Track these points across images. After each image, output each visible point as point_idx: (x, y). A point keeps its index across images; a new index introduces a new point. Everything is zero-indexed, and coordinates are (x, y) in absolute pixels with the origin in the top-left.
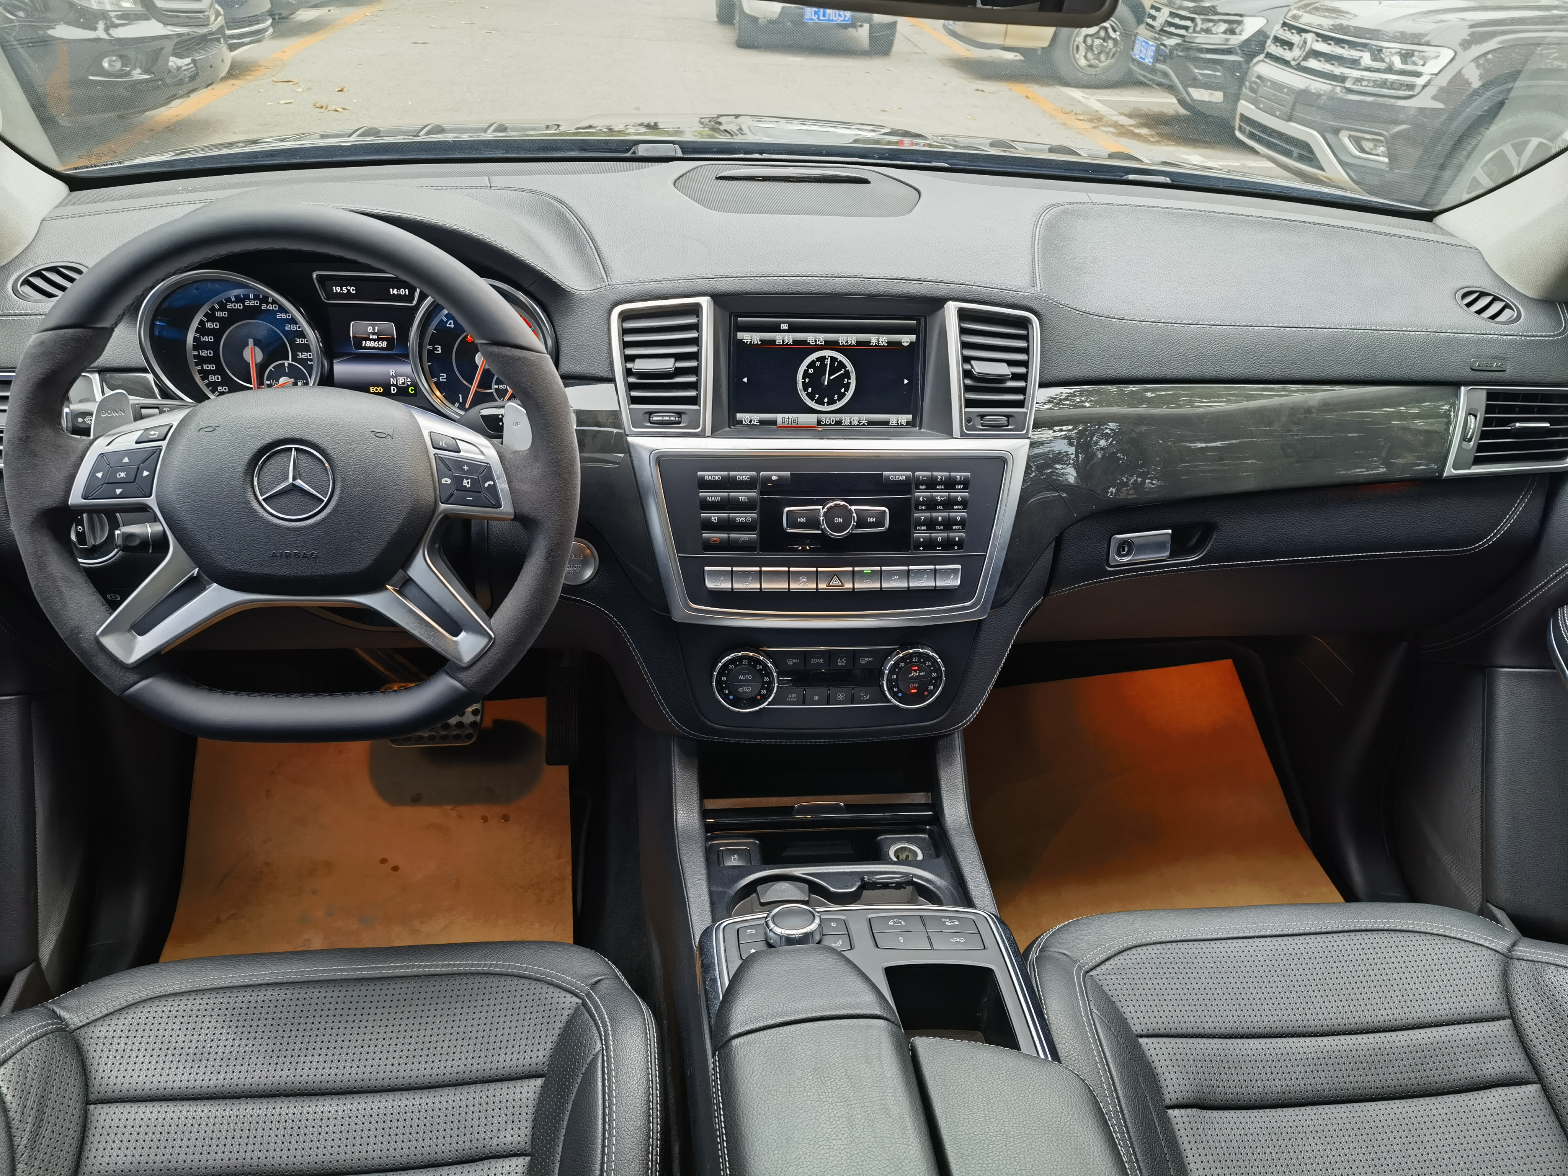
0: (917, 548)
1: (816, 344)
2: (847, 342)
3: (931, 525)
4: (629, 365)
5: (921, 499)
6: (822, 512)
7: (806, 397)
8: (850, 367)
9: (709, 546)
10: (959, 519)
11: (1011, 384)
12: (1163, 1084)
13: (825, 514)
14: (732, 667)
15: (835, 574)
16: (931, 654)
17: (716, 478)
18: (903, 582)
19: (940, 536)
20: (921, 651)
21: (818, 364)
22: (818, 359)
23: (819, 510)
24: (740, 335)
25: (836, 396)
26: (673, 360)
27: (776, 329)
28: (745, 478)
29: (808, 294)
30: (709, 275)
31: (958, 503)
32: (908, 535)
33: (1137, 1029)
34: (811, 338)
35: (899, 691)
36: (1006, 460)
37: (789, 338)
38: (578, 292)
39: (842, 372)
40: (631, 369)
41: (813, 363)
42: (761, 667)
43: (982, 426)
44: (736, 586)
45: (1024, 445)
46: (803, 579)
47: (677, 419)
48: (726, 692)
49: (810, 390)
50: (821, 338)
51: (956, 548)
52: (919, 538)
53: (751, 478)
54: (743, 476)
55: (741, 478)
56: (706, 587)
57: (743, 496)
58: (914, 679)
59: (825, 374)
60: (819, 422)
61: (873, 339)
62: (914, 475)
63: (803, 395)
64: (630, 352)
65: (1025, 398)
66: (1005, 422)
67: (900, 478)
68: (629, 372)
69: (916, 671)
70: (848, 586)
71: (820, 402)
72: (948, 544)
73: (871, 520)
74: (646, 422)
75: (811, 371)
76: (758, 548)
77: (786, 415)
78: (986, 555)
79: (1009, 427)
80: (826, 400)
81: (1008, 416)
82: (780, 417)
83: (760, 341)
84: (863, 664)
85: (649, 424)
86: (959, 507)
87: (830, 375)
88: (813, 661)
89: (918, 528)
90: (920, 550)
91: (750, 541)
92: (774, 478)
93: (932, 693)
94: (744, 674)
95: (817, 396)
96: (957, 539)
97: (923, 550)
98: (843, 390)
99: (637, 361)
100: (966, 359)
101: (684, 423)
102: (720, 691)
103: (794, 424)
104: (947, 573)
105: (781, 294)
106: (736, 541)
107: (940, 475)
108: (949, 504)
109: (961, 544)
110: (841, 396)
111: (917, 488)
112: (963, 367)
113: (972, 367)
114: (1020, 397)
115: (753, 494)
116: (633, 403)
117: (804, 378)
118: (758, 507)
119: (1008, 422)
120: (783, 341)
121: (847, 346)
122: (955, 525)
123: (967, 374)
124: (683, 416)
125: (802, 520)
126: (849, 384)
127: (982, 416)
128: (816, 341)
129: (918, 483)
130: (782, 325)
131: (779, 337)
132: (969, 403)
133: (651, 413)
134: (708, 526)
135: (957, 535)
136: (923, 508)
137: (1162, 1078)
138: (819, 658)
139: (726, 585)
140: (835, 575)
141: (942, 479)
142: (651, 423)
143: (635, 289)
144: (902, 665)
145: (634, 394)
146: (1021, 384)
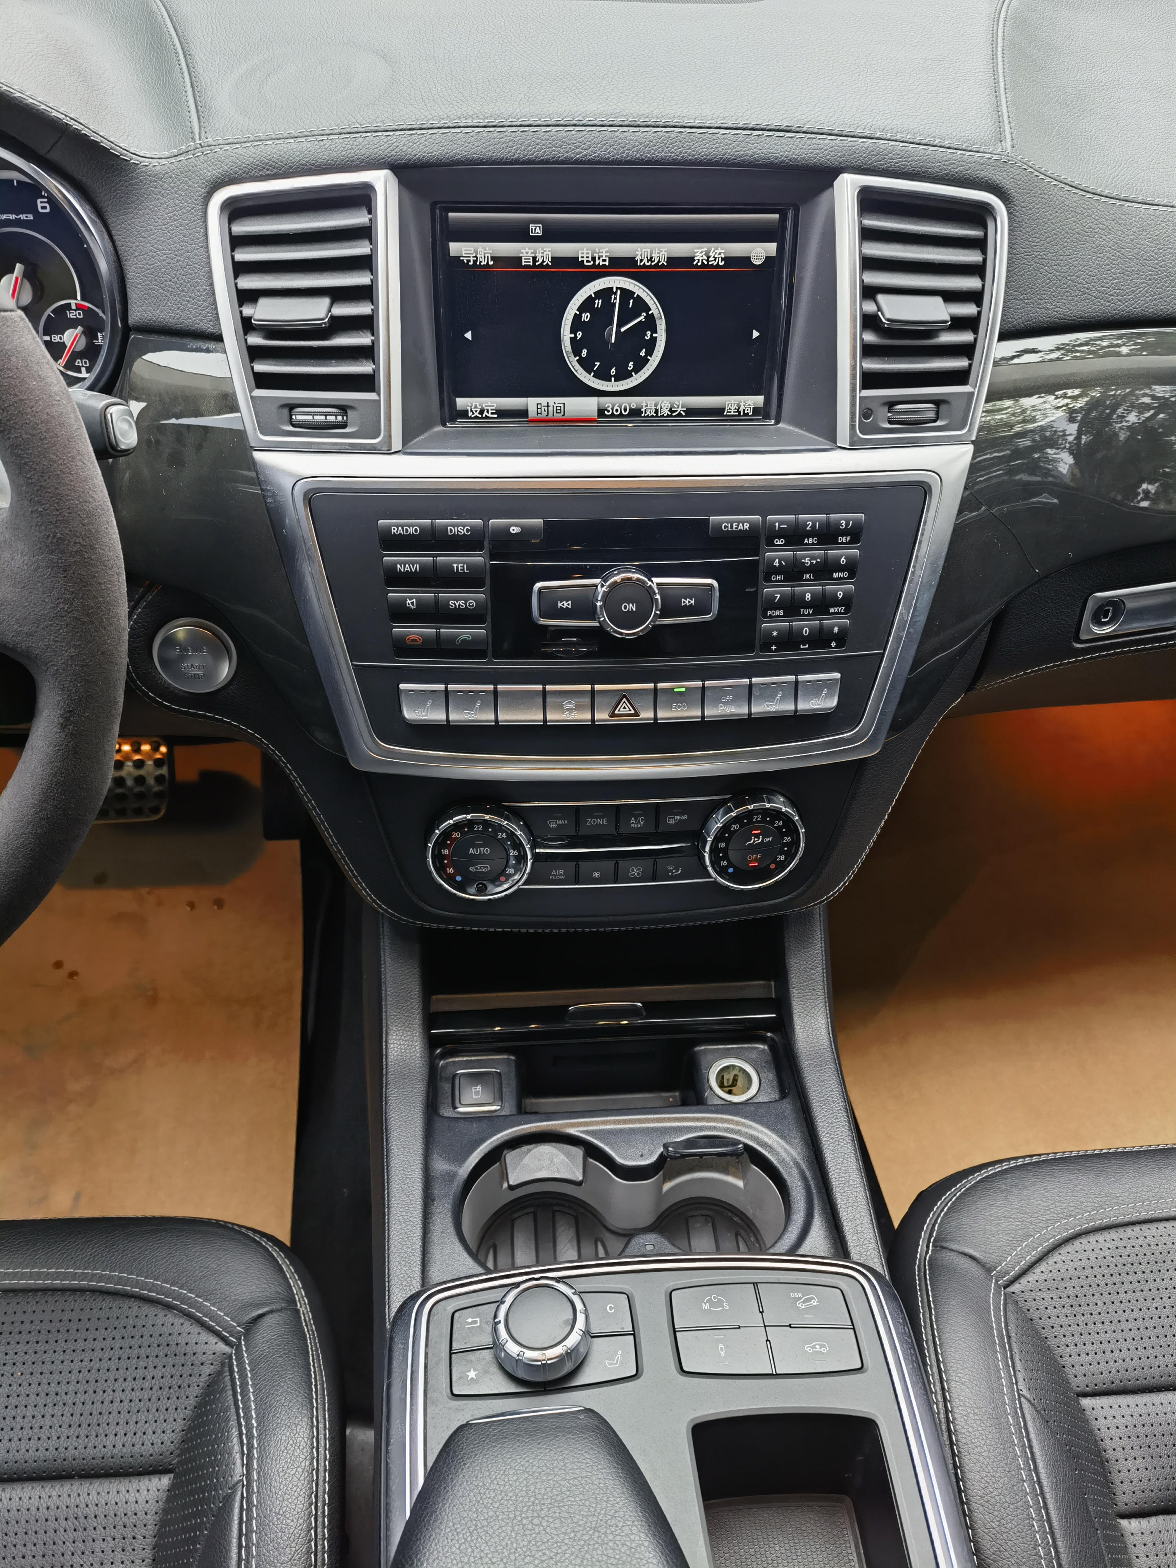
0: (766, 647)
1: (594, 266)
2: (651, 260)
3: (792, 607)
4: (247, 311)
5: (776, 563)
6: (601, 591)
7: (578, 366)
8: (655, 308)
9: (403, 648)
10: (840, 595)
11: (947, 338)
12: (1116, 1477)
13: (606, 595)
14: (456, 835)
15: (623, 695)
16: (784, 810)
17: (411, 530)
18: (740, 706)
19: (806, 626)
20: (768, 806)
21: (598, 303)
22: (599, 294)
23: (596, 586)
24: (456, 248)
25: (631, 364)
26: (326, 301)
27: (521, 235)
28: (462, 531)
29: (577, 162)
30: (388, 124)
31: (841, 569)
32: (752, 624)
33: (1079, 1383)
34: (584, 251)
35: (730, 864)
36: (930, 487)
37: (546, 252)
38: (146, 162)
39: (642, 318)
40: (249, 319)
41: (589, 301)
42: (504, 836)
43: (890, 422)
44: (454, 717)
45: (964, 453)
46: (569, 704)
47: (340, 418)
48: (451, 871)
49: (584, 353)
50: (605, 251)
51: (833, 644)
52: (769, 631)
53: (473, 529)
54: (460, 527)
55: (455, 530)
56: (404, 717)
57: (459, 562)
58: (754, 848)
59: (611, 324)
60: (601, 412)
61: (699, 251)
62: (764, 520)
63: (573, 362)
64: (248, 282)
65: (970, 365)
66: (932, 415)
67: (741, 527)
68: (247, 325)
69: (757, 836)
70: (646, 715)
71: (602, 375)
72: (820, 639)
73: (687, 602)
74: (284, 423)
75: (586, 317)
76: (490, 653)
77: (544, 401)
78: (883, 654)
79: (938, 423)
80: (613, 371)
81: (938, 402)
82: (532, 404)
83: (493, 258)
84: (672, 825)
85: (291, 428)
86: (841, 575)
87: (620, 325)
88: (590, 822)
89: (769, 613)
90: (771, 651)
91: (475, 640)
92: (514, 530)
93: (782, 866)
94: (476, 847)
95: (598, 364)
96: (836, 630)
97: (776, 650)
98: (643, 353)
99: (263, 302)
100: (869, 292)
101: (352, 426)
102: (441, 869)
103: (558, 416)
104: (816, 688)
105: (524, 163)
106: (452, 639)
107: (810, 520)
108: (824, 571)
109: (841, 639)
110: (641, 364)
111: (770, 543)
112: (861, 308)
113: (879, 309)
114: (960, 363)
115: (478, 559)
116: (259, 386)
117: (573, 330)
118: (488, 582)
119: (937, 413)
120: (534, 258)
121: (650, 267)
122: (833, 606)
123: (870, 322)
124: (350, 413)
125: (566, 604)
126: (654, 340)
127: (891, 404)
128: (594, 259)
129: (772, 535)
130: (532, 226)
131: (526, 251)
132: (870, 380)
133: (291, 407)
134: (402, 614)
135: (836, 623)
136: (779, 577)
137: (1114, 1467)
138: (601, 817)
139: (437, 716)
140: (625, 696)
141: (814, 526)
142: (294, 426)
143: (249, 154)
144: (735, 827)
145: (261, 367)
146: (966, 337)
